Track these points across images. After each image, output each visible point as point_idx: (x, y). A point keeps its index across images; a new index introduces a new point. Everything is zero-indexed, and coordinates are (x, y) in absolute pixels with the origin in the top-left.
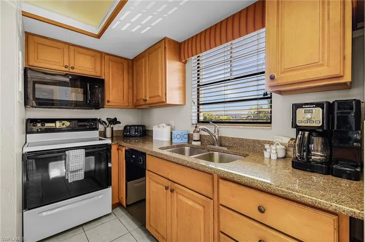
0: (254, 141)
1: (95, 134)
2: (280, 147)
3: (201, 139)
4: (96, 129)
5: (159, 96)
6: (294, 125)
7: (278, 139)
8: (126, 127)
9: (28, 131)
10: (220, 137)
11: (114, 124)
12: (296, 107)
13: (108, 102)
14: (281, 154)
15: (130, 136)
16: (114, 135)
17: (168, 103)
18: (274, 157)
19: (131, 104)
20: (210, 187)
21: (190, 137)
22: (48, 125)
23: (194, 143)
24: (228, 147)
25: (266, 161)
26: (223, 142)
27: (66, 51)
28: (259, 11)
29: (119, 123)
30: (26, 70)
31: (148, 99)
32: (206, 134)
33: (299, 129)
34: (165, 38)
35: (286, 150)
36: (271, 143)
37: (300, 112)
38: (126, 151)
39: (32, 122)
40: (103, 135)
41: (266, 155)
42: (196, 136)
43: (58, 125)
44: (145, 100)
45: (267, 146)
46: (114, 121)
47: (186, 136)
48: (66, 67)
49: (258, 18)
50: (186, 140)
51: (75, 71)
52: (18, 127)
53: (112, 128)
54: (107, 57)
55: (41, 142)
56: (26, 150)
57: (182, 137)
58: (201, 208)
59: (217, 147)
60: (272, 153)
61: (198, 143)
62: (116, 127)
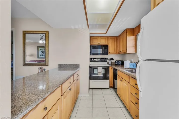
1: (106, 63)
4: (106, 61)
5: (124, 50)
8: (116, 61)
9: (91, 61)
11: (112, 60)
13: (110, 52)
15: (117, 65)
16: (112, 64)
17: (127, 53)
19: (117, 53)
22: (95, 60)
27: (98, 39)
29: (114, 60)
30: (90, 46)
31: (122, 51)
34: (126, 29)
38: (113, 69)
39: (91, 59)
40: (108, 63)
43: (97, 60)
44: (121, 52)
46: (112, 59)
48: (98, 43)
51: (100, 44)
52: (89, 60)
53: (111, 61)
54: (109, 38)
55: (94, 64)
56: (90, 65)
57: (134, 66)
62: (113, 61)
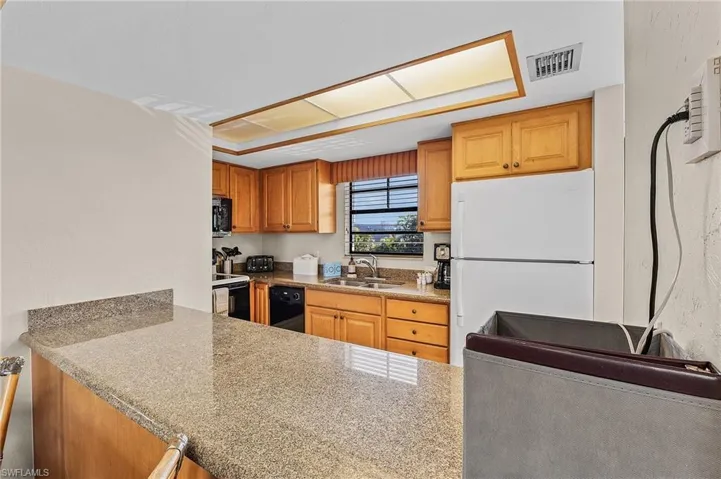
0: (409, 271)
2: (428, 275)
3: (357, 271)
6: (435, 259)
7: (426, 269)
10: (378, 269)
11: (235, 255)
12: (436, 246)
13: (234, 227)
14: (429, 280)
16: (235, 270)
17: (320, 232)
18: (424, 283)
19: (258, 230)
20: (379, 308)
21: (344, 270)
23: (349, 276)
24: (387, 278)
25: (419, 287)
26: (381, 273)
28: (412, 159)
29: (240, 253)
31: (290, 225)
32: (365, 265)
33: (440, 261)
35: (433, 277)
36: (422, 272)
37: (439, 249)
38: (270, 289)
41: (419, 281)
42: (352, 269)
44: (286, 227)
45: (419, 274)
47: (339, 269)
49: (413, 164)
50: (339, 273)
53: (232, 260)
54: (232, 169)
57: (335, 270)
58: (371, 325)
59: (375, 278)
60: (422, 279)
61: (354, 276)
62: (236, 260)
